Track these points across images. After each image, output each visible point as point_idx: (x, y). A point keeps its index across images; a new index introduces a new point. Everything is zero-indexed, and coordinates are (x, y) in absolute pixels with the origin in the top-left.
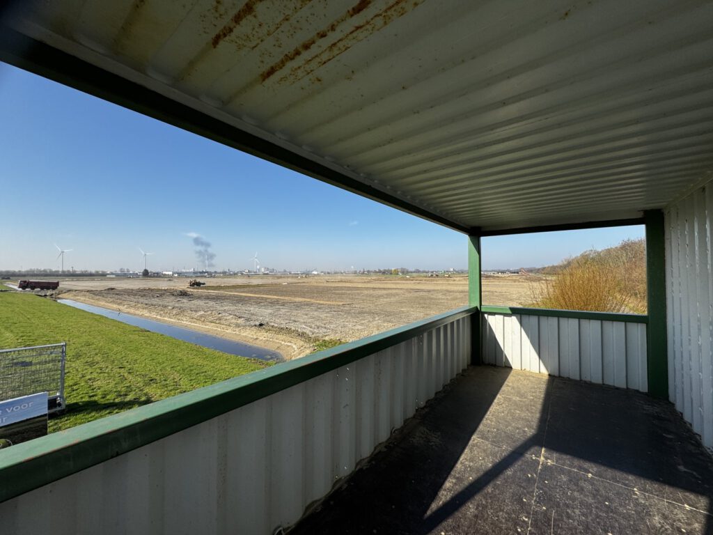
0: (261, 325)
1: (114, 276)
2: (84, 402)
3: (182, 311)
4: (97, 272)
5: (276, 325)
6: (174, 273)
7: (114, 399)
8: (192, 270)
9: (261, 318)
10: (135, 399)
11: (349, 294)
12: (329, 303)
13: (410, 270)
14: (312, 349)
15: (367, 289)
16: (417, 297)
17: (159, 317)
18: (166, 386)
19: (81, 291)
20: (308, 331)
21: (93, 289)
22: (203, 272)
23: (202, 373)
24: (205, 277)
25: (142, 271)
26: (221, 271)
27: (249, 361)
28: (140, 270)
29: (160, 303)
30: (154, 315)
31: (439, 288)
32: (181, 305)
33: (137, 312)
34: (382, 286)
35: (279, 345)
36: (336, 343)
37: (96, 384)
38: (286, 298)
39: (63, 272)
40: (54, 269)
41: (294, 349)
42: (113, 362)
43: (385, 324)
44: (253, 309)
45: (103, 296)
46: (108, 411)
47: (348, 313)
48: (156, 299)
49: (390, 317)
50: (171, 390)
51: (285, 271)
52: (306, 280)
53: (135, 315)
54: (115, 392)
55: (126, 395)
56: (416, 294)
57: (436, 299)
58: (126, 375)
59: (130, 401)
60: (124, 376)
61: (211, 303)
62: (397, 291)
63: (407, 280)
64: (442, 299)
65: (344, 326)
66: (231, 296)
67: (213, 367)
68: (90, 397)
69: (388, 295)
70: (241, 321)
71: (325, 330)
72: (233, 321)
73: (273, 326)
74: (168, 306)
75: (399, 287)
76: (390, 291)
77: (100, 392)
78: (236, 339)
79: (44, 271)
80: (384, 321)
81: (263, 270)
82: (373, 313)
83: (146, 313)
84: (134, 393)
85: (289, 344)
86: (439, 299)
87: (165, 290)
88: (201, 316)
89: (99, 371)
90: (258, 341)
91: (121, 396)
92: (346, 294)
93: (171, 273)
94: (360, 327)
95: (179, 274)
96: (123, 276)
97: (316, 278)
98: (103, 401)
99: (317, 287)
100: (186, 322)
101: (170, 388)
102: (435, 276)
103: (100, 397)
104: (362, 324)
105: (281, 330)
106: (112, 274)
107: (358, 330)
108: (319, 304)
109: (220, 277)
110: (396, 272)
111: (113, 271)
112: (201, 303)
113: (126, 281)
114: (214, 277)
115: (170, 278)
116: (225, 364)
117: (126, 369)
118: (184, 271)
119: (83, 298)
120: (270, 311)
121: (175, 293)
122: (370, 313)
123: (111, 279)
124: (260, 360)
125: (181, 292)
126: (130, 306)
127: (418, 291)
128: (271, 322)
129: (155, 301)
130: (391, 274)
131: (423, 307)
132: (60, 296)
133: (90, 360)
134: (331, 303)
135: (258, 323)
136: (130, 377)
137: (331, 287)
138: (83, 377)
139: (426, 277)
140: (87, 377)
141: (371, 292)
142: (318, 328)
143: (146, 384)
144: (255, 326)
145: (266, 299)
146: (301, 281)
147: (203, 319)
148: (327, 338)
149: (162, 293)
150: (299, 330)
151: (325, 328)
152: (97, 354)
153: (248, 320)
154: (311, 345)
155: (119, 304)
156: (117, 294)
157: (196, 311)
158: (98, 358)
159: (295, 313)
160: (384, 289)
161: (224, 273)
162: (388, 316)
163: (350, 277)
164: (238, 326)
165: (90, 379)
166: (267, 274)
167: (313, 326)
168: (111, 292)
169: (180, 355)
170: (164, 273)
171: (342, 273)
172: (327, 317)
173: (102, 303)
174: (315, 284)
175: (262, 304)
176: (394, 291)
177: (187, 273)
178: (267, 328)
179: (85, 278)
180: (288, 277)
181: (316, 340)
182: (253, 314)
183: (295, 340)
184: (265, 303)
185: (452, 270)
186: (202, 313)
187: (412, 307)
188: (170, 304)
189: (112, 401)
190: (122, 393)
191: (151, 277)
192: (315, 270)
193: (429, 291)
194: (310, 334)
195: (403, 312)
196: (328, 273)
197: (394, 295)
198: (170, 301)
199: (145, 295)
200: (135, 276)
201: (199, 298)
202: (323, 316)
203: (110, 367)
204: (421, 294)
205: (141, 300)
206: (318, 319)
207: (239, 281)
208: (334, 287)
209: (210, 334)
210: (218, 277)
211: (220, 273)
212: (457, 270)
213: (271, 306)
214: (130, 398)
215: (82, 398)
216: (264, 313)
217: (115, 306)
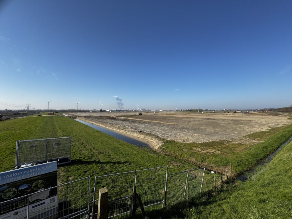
0: (141, 132)
1: (91, 112)
2: (77, 160)
3: (112, 125)
4: (87, 110)
5: (146, 132)
6: (110, 111)
7: (88, 159)
8: (116, 110)
9: (140, 129)
10: (94, 160)
11: (176, 120)
12: (168, 123)
13: (203, 109)
14: (162, 144)
15: (184, 118)
16: (209, 122)
17: (105, 127)
18: (105, 155)
19: (82, 116)
20: (160, 135)
21: (85, 116)
22: (119, 110)
23: (119, 151)
24: (120, 112)
25: (100, 110)
26: (126, 110)
27: (136, 147)
28: (99, 110)
29: (105, 121)
30: (103, 126)
31: (220, 118)
32: (112, 122)
33: (98, 125)
34: (190, 117)
35: (148, 141)
36: (173, 142)
37: (83, 152)
38: (150, 121)
39: (78, 110)
40: (75, 109)
41: (154, 143)
42: (89, 143)
43: (195, 134)
44: (137, 125)
45: (88, 118)
46: (85, 165)
47: (177, 128)
48: (104, 120)
49: (197, 131)
50: (107, 158)
51: (149, 110)
52: (157, 114)
53: (97, 125)
54: (88, 156)
55: (92, 158)
56: (208, 121)
57: (218, 123)
58: (92, 149)
59: (93, 161)
61: (122, 122)
62: (198, 119)
63: (202, 114)
64: (222, 123)
65: (176, 134)
66: (129, 119)
67: (123, 149)
68: (80, 158)
69: (194, 121)
70: (133, 130)
71: (167, 136)
72: (130, 129)
73: (145, 132)
74: (108, 123)
75: (199, 117)
76: (195, 119)
77: (83, 156)
78: (131, 137)
79: (73, 110)
80: (194, 133)
81: (140, 110)
82: (188, 129)
83: (100, 125)
84: (94, 157)
85: (152, 141)
86: (220, 123)
87: (107, 117)
88: (119, 127)
89: (84, 147)
90: (139, 138)
91: (90, 158)
92: (175, 120)
93: (109, 111)
94: (183, 135)
95: (112, 111)
96: (94, 111)
97: (161, 113)
98: (83, 160)
99: (162, 117)
100: (113, 129)
101: (107, 157)
102: (215, 112)
103: (83, 158)
104: (184, 134)
105: (148, 134)
106: (91, 111)
107: (182, 136)
108: (164, 124)
109: (125, 112)
110: (197, 110)
111: (91, 110)
112: (119, 122)
113: (95, 113)
114: (123, 112)
115: (109, 112)
116: (127, 148)
117: (93, 147)
118: (113, 110)
119: (82, 119)
120: (143, 126)
121: (110, 118)
122: (187, 128)
123: (91, 113)
124: (141, 147)
125: (112, 117)
126: (96, 122)
127: (208, 119)
128: (144, 131)
129: (104, 121)
130: (194, 111)
131: (213, 127)
132: (76, 118)
133: (82, 142)
134: (169, 123)
135: (139, 131)
136: (94, 150)
137: (168, 117)
138: (79, 149)
139: (212, 113)
140: (80, 149)
141: (186, 119)
142: (164, 134)
143: (99, 154)
144: (138, 132)
145: (142, 121)
146: (155, 114)
147: (119, 128)
148: (168, 139)
149: (106, 118)
150: (156, 135)
151: (167, 134)
152: (84, 140)
153: (135, 129)
154: (162, 142)
155: (93, 121)
156: (92, 118)
157: (117, 125)
158: (84, 142)
159: (154, 127)
160: (192, 118)
161: (127, 111)
162: (196, 131)
163: (173, 113)
164: (132, 131)
165: (80, 150)
166: (142, 111)
167: (162, 133)
168: (91, 117)
169: (111, 142)
170: (107, 110)
171: (172, 111)
172: (167, 129)
173: (88, 121)
174: (161, 115)
175: (141, 123)
176: (197, 119)
177: (114, 110)
178: (143, 133)
179: (84, 112)
180: (150, 112)
181: (164, 140)
182: (137, 127)
183: (155, 139)
184: (142, 123)
185: (225, 109)
186: (119, 126)
187: (207, 127)
188: (109, 122)
189: (86, 160)
190: (90, 157)
191: (103, 112)
192: (161, 109)
193: (214, 119)
194: (161, 137)
195: (203, 129)
196: (166, 111)
197: (197, 121)
198: (108, 121)
199: (100, 119)
200: (98, 112)
201: (118, 120)
202: (166, 129)
203: (88, 145)
204: (211, 120)
205: (99, 120)
206: (164, 130)
207: (132, 114)
208: (169, 117)
209: (122, 134)
210: (124, 112)
211: (125, 111)
212: (227, 109)
213: (144, 124)
214: (93, 160)
215: (77, 158)
216: (142, 127)
217: (91, 122)
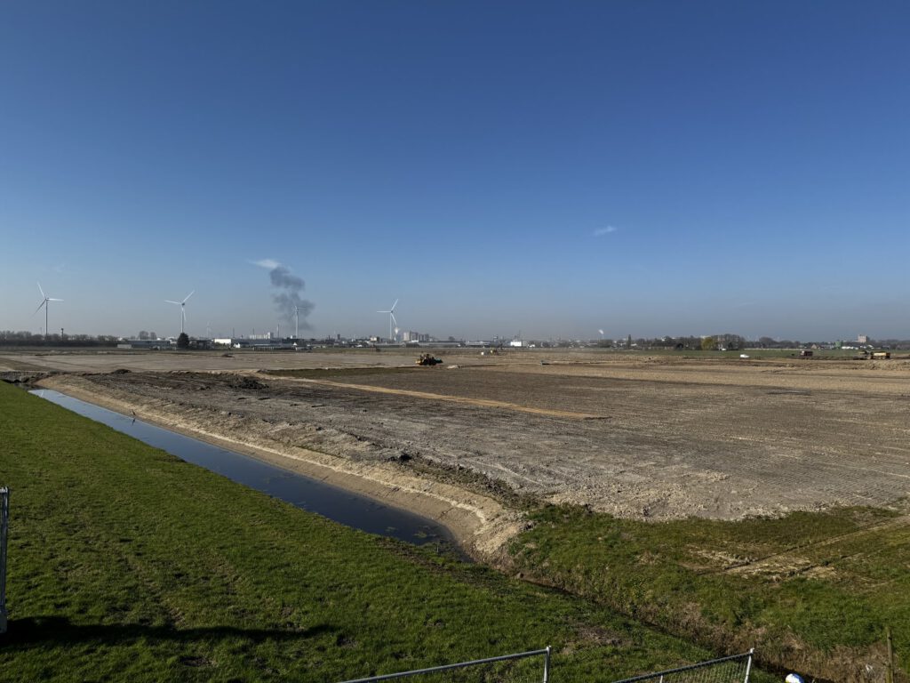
0: (405, 458)
1: (129, 347)
2: (44, 617)
3: (245, 421)
4: (102, 338)
5: (437, 460)
6: (234, 342)
7: (102, 617)
8: (268, 336)
9: (405, 442)
10: (141, 621)
11: (599, 394)
12: (553, 413)
13: (748, 339)
14: (523, 525)
15: (642, 382)
16: (776, 408)
17: (203, 432)
18: (205, 593)
19: (73, 374)
20: (509, 477)
21: (94, 371)
22: (289, 341)
23: (282, 566)
24: (293, 350)
25: (177, 337)
26: (325, 337)
27: (381, 544)
28: (172, 337)
29: (207, 403)
30: (193, 427)
31: (834, 385)
32: (246, 408)
33: (165, 420)
34: (678, 377)
35: (446, 508)
36: (579, 514)
37: (73, 576)
38: (457, 399)
39: (48, 337)
40: (34, 333)
41: (479, 519)
42: (111, 526)
43: (702, 475)
44: (388, 420)
45: (108, 385)
46: (85, 648)
47: (601, 439)
48: (200, 394)
49: (712, 457)
50: (215, 606)
51: (452, 340)
52: (494, 359)
53: (161, 424)
54: (107, 599)
55: (126, 609)
56: (774, 400)
57: (827, 414)
58: (131, 558)
59: (131, 626)
60: (126, 561)
61: (303, 406)
62: (721, 391)
63: (742, 362)
64: (848, 416)
65: (597, 473)
66: (342, 390)
67: (304, 554)
68: (58, 606)
69: (697, 401)
70: (363, 447)
71: (549, 480)
72: (347, 446)
73: (430, 462)
74: (222, 409)
75: (723, 381)
76: (703, 391)
77: (76, 597)
78: (353, 487)
79: (19, 335)
80: (698, 467)
81: (406, 337)
82: (666, 444)
83: (180, 423)
84: (141, 605)
85: (468, 507)
86: (840, 415)
87: (216, 376)
88: (284, 433)
89: (83, 547)
90: (398, 495)
91: (115, 609)
92: (593, 393)
93: (228, 341)
94: (636, 478)
95: (244, 343)
96: (145, 345)
97: (519, 355)
98: (79, 621)
99: (522, 376)
100: (252, 444)
101: (214, 599)
102: (809, 354)
103: (76, 608)
104: (640, 471)
105: (447, 473)
106: (126, 342)
107: (631, 484)
108: (530, 415)
109: (321, 351)
110: (712, 344)
111: (128, 336)
112: (282, 404)
113: (149, 356)
114: (310, 350)
115: (227, 351)
116: (329, 549)
117: (134, 544)
118: (253, 337)
119: (75, 389)
120: (422, 427)
121: (235, 382)
122: (657, 443)
123: (125, 352)
124: (404, 543)
125: (245, 379)
126: (152, 407)
127: (774, 391)
128: (427, 452)
129: (199, 398)
130: (699, 348)
131: (799, 435)
132: (39, 383)
133: (69, 518)
134: (559, 414)
135: (398, 454)
136: (138, 565)
137: (555, 377)
138: (52, 557)
139: (793, 356)
140: (59, 559)
141: (653, 391)
142: (533, 472)
143: (169, 585)
144: (393, 459)
145: (414, 399)
146: (484, 362)
147: (286, 439)
148: (555, 500)
149: (211, 382)
150: (490, 475)
151: (549, 473)
152: (83, 507)
153: (377, 445)
154: (520, 515)
155: (135, 402)
156: (132, 382)
157: (273, 422)
158: (85, 516)
159: (478, 433)
160: (686, 384)
161: (329, 342)
162: (707, 453)
163: (581, 355)
164: (356, 457)
165: (62, 564)
166: (415, 345)
167: (521, 467)
168: (122, 377)
169: (237, 519)
170: (216, 341)
171: (576, 345)
172: (551, 446)
173: (106, 399)
174: (519, 370)
175: (407, 411)
176: (713, 392)
177: (258, 341)
178: (418, 465)
179: (82, 350)
180: (459, 353)
181: (530, 501)
182: (387, 433)
183: (482, 498)
184: (413, 409)
185: (862, 340)
186: (285, 425)
187: (768, 433)
188: (226, 405)
189: (96, 622)
190: (119, 604)
191: (192, 348)
192: (517, 338)
193: (808, 393)
194: (515, 486)
195: (744, 445)
196: (546, 345)
197: (714, 400)
198: (225, 399)
199: (179, 386)
200: (164, 347)
201: (280, 393)
202: (543, 443)
203: (103, 537)
204: (787, 399)
205: (174, 395)
206: (532, 451)
207: (361, 360)
208: (562, 377)
209: (300, 472)
210: (315, 351)
211: (322, 342)
212: (877, 339)
213: (426, 417)
214: (131, 617)
215: (42, 607)
216: (411, 432)
217: (127, 406)
